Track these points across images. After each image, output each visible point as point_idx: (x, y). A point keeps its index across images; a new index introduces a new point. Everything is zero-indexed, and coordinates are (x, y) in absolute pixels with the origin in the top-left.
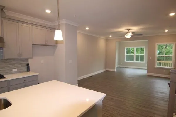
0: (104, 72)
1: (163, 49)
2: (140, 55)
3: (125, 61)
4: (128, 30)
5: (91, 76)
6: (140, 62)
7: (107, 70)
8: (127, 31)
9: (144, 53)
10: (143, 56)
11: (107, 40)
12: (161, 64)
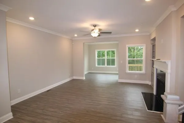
0: (70, 81)
1: (131, 52)
2: (111, 58)
3: (97, 65)
4: (95, 26)
5: (48, 91)
6: (111, 66)
7: (75, 78)
8: (93, 28)
9: (115, 56)
10: (114, 59)
11: (72, 41)
12: (131, 67)
